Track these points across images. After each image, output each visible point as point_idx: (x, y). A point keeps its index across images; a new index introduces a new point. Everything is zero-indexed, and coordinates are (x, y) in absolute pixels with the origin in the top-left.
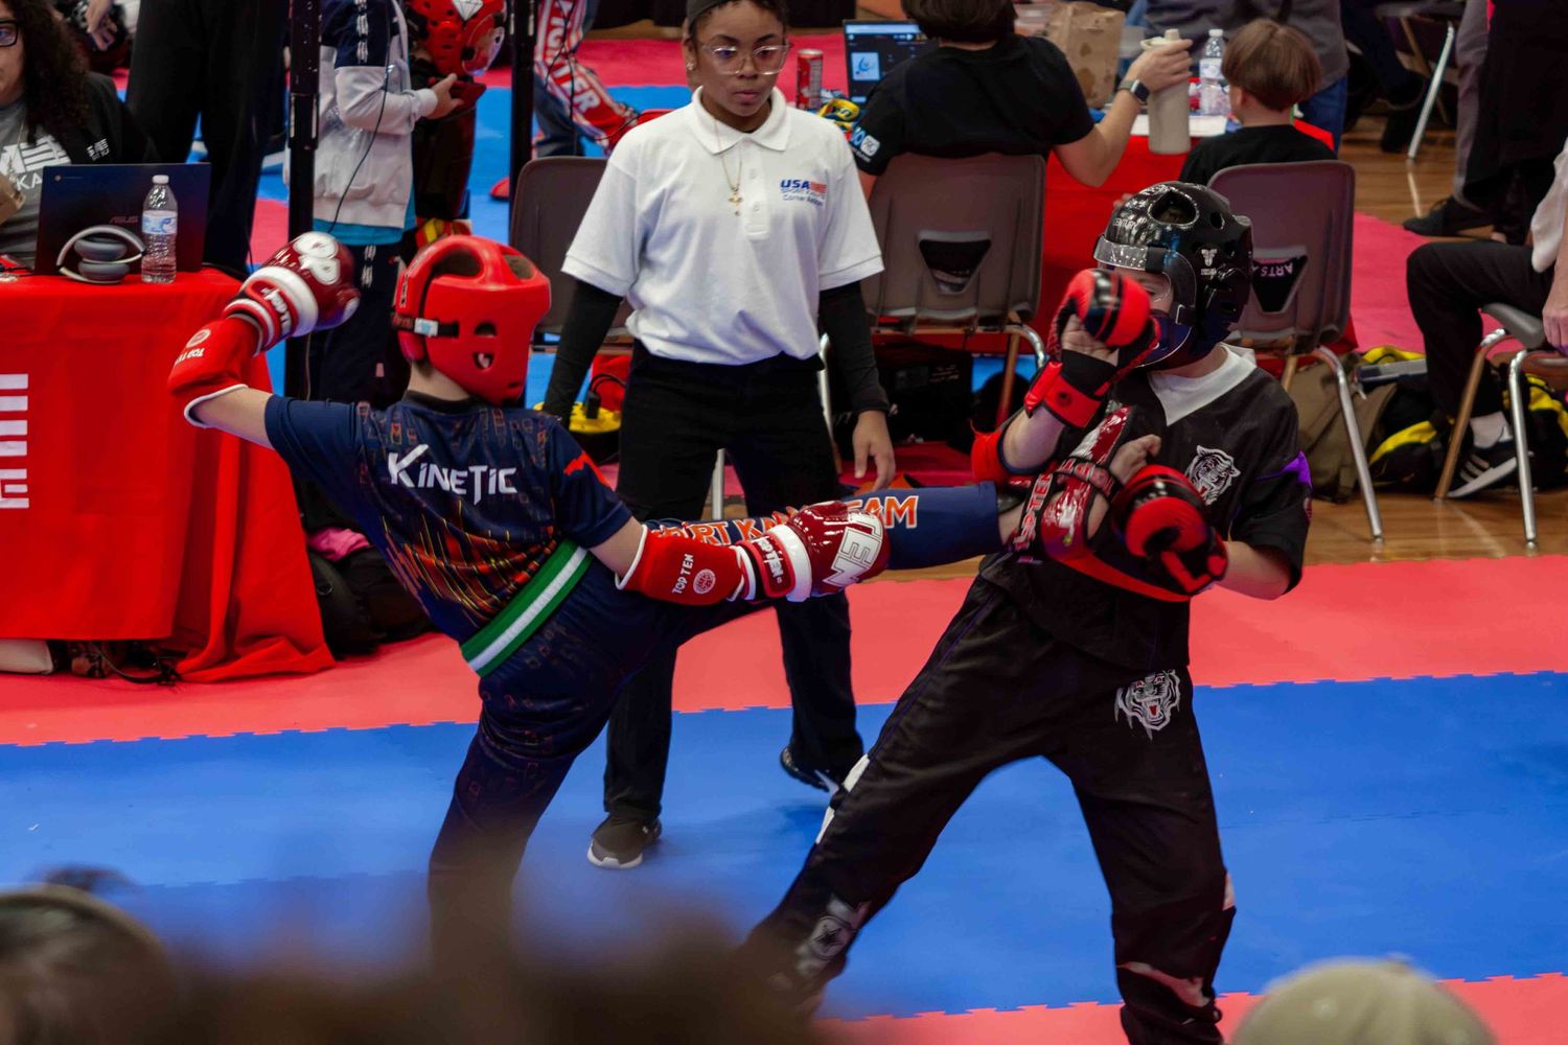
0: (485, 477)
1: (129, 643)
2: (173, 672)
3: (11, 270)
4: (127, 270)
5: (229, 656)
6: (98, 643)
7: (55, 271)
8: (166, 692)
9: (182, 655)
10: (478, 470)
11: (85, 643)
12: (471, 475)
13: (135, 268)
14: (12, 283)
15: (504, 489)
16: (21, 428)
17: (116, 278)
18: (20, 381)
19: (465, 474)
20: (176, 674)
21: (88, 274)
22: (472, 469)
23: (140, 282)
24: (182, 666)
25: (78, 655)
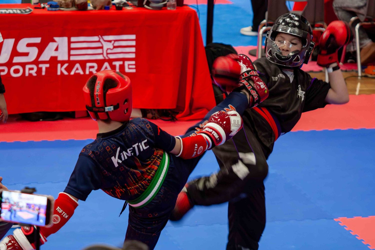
0: (138, 147)
1: (163, 110)
2: (175, 118)
3: (131, 6)
4: (163, 6)
5: (191, 114)
6: (154, 110)
7: (143, 6)
8: (172, 124)
9: (177, 113)
10: (135, 146)
11: (151, 110)
12: (134, 148)
13: (165, 5)
14: (131, 10)
15: (145, 148)
16: (133, 50)
17: (160, 8)
18: (133, 37)
19: (132, 148)
20: (176, 119)
21: (152, 7)
22: (133, 146)
23: (166, 9)
24: (178, 116)
25: (149, 113)
